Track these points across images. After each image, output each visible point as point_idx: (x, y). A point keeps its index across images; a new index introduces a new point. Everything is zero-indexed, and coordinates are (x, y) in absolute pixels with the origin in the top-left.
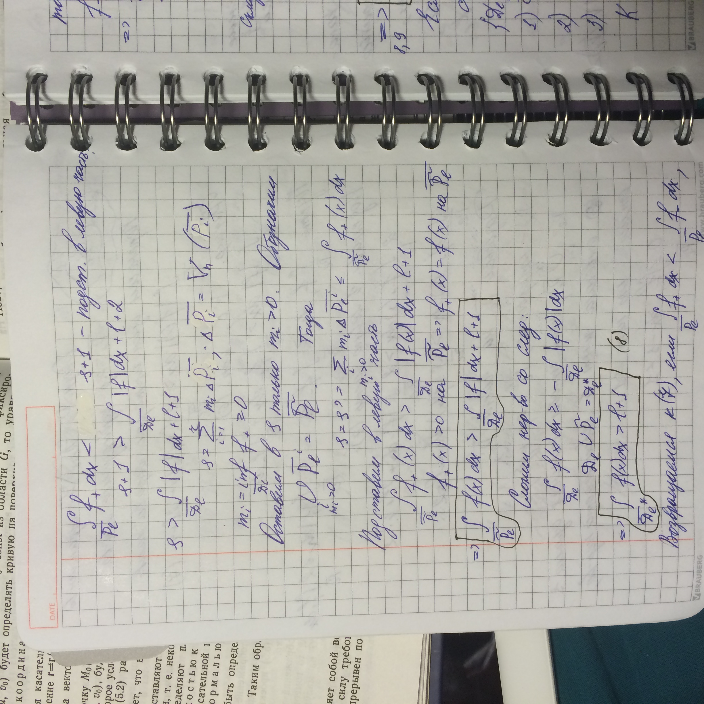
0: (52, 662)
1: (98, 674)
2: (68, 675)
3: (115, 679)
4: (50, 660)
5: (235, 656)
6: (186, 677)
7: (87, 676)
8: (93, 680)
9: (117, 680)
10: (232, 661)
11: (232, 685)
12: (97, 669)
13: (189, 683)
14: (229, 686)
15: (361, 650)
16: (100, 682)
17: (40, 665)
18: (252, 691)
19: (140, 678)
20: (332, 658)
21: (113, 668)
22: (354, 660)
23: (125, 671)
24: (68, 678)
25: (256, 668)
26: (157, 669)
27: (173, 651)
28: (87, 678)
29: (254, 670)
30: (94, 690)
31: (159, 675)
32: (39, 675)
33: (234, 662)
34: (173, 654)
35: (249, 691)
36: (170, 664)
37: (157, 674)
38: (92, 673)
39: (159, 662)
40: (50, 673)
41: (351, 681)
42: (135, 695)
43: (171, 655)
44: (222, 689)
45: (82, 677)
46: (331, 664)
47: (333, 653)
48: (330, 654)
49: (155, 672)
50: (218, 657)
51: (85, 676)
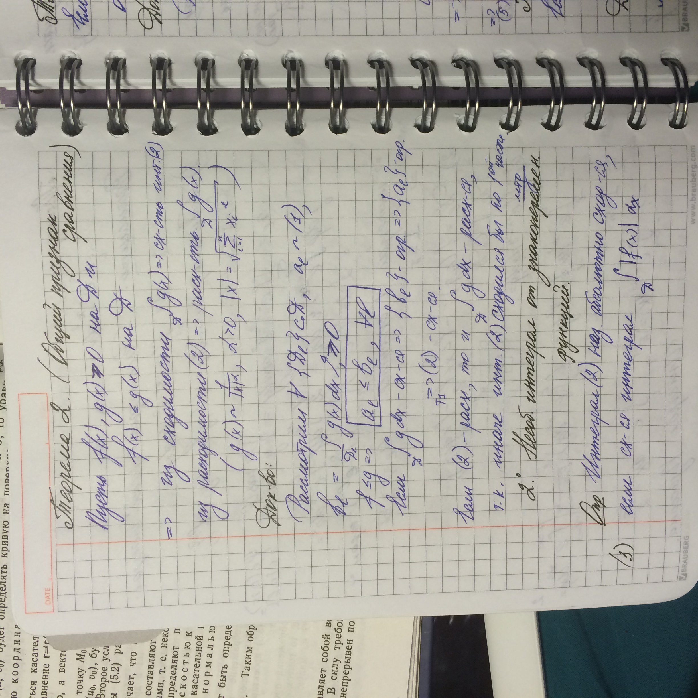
0: (47, 645)
1: (93, 656)
2: (63, 657)
3: (110, 660)
4: (45, 643)
5: (228, 638)
6: (181, 659)
7: (82, 658)
8: (89, 662)
9: (112, 662)
10: (226, 643)
11: (226, 667)
12: (92, 651)
13: (184, 664)
14: (223, 668)
15: (353, 631)
16: (96, 664)
17: (35, 648)
18: (246, 672)
19: (135, 659)
20: (324, 640)
21: (108, 650)
22: (346, 642)
23: (120, 653)
24: (63, 660)
25: (250, 649)
26: (152, 651)
27: (168, 634)
28: (83, 660)
29: (247, 651)
30: (89, 672)
31: (154, 657)
32: (34, 657)
33: (228, 643)
34: (167, 636)
35: (242, 672)
36: (164, 645)
37: (152, 655)
38: (87, 655)
39: (153, 644)
40: (46, 656)
41: (343, 662)
42: (130, 676)
43: (165, 638)
44: (215, 670)
45: (77, 659)
46: (324, 646)
47: (325, 635)
48: (323, 635)
49: (150, 654)
50: (212, 639)
51: (80, 658)
